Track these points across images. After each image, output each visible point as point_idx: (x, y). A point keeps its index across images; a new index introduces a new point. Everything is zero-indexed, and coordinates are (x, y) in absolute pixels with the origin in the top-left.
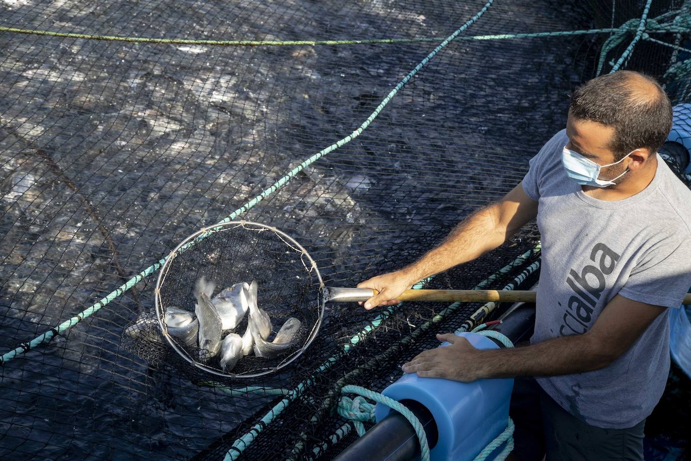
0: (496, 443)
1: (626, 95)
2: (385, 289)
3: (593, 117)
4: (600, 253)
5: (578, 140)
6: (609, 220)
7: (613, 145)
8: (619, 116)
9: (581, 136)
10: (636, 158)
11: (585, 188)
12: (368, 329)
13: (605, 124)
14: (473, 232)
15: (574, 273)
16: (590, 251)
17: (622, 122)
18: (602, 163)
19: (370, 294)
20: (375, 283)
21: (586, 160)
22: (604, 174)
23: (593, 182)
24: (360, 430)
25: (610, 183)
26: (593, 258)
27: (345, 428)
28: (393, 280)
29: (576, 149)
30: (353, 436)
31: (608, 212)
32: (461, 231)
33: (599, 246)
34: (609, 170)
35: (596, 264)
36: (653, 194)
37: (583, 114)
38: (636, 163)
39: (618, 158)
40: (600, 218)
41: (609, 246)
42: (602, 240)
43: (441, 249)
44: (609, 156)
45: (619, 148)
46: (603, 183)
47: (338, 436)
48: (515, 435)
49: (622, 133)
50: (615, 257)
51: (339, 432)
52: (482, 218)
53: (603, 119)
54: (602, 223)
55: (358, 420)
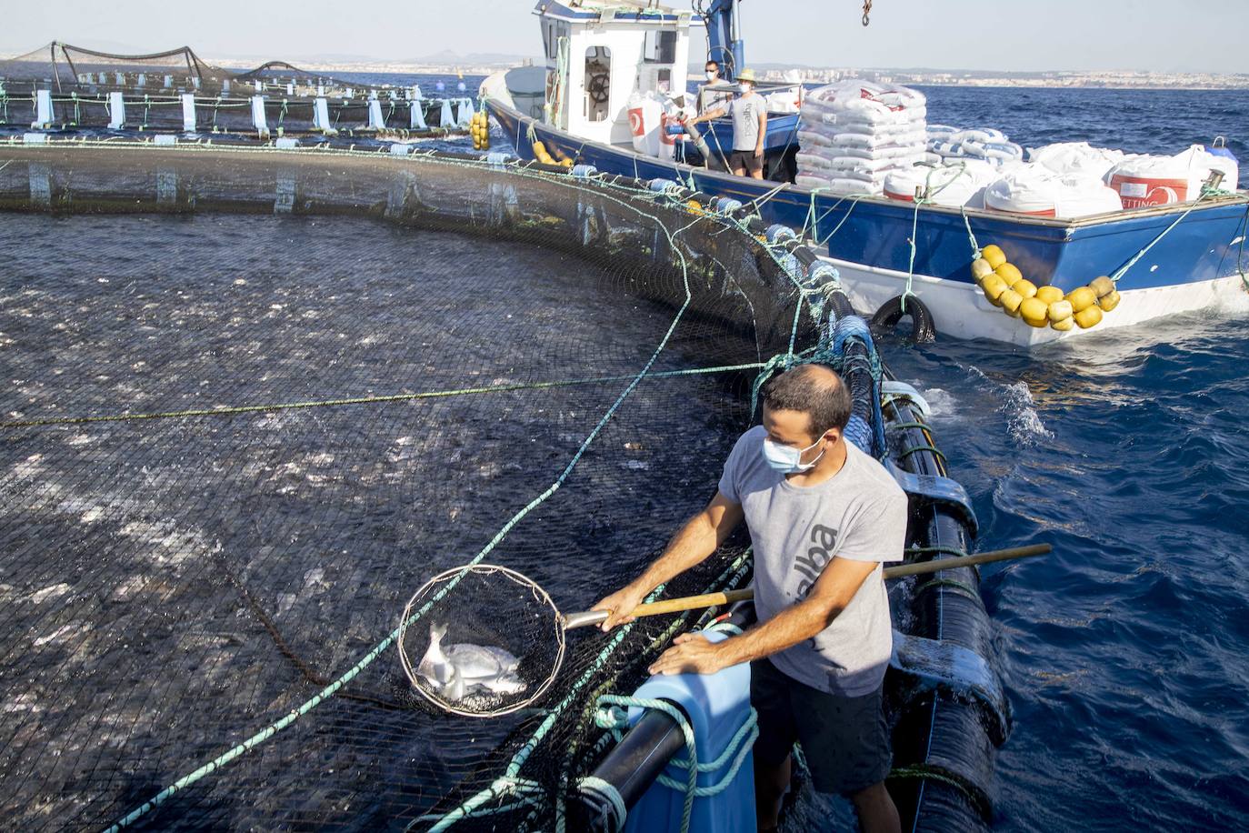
0: (744, 730)
1: (812, 383)
2: (618, 607)
3: (789, 407)
4: (819, 533)
5: (778, 429)
6: (820, 503)
7: (810, 429)
8: (811, 402)
9: (780, 426)
10: (830, 438)
11: (788, 476)
12: (614, 644)
13: (800, 410)
14: (691, 538)
15: (799, 559)
16: (809, 534)
17: (814, 406)
18: (802, 448)
19: (606, 615)
20: (607, 603)
21: (787, 448)
22: (805, 459)
23: (796, 467)
24: (618, 736)
25: (810, 465)
26: (813, 539)
27: (606, 737)
28: (624, 597)
29: (778, 440)
30: (613, 743)
31: (818, 496)
32: (679, 540)
33: (817, 528)
34: (808, 453)
35: (819, 544)
36: (850, 470)
37: (778, 405)
38: (830, 443)
39: (815, 440)
40: (810, 503)
41: (825, 525)
42: (817, 521)
43: (665, 559)
44: (807, 440)
45: (815, 431)
46: (804, 467)
47: (601, 745)
48: (759, 722)
49: (815, 416)
50: (834, 533)
51: (601, 741)
52: (695, 525)
53: (798, 406)
54: (814, 507)
55: (614, 728)
